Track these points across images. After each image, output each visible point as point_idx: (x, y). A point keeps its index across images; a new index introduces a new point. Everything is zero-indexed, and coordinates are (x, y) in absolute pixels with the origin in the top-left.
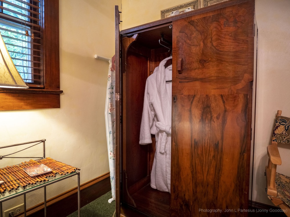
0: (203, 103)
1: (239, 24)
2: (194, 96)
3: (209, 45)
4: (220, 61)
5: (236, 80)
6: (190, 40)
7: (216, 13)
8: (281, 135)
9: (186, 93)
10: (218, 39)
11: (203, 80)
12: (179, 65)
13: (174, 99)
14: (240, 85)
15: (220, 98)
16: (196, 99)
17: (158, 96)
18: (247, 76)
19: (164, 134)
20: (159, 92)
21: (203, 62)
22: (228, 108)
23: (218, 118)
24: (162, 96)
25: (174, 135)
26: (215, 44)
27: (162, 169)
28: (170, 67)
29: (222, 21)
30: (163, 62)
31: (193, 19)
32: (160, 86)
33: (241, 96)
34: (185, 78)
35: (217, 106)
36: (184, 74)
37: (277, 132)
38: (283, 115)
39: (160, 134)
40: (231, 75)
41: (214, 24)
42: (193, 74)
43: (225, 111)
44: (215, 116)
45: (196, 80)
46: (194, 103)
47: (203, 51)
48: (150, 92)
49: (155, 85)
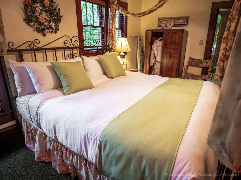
0: (170, 54)
1: (180, 36)
2: (168, 52)
3: (173, 40)
4: (175, 44)
5: (178, 49)
6: (168, 37)
7: (175, 32)
8: (190, 63)
9: (166, 51)
10: (175, 39)
11: (170, 48)
12: (165, 44)
13: (162, 53)
14: (179, 50)
15: (174, 53)
16: (168, 53)
17: (156, 51)
18: (180, 48)
19: (158, 62)
20: (157, 49)
21: (171, 44)
22: (176, 55)
23: (173, 58)
24: (158, 51)
25: (161, 63)
26: (174, 40)
27: (156, 72)
28: (161, 41)
29: (176, 34)
30: (159, 40)
31: (169, 32)
32: (157, 47)
33: (179, 53)
34: (166, 47)
35: (173, 55)
36: (166, 46)
37: (189, 62)
38: (191, 57)
39: (156, 63)
40: (177, 48)
41: (174, 34)
42: (168, 47)
43: (175, 56)
44: (172, 57)
45: (168, 48)
46: (168, 54)
47: (171, 41)
48: (154, 49)
49: (155, 47)
